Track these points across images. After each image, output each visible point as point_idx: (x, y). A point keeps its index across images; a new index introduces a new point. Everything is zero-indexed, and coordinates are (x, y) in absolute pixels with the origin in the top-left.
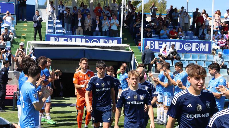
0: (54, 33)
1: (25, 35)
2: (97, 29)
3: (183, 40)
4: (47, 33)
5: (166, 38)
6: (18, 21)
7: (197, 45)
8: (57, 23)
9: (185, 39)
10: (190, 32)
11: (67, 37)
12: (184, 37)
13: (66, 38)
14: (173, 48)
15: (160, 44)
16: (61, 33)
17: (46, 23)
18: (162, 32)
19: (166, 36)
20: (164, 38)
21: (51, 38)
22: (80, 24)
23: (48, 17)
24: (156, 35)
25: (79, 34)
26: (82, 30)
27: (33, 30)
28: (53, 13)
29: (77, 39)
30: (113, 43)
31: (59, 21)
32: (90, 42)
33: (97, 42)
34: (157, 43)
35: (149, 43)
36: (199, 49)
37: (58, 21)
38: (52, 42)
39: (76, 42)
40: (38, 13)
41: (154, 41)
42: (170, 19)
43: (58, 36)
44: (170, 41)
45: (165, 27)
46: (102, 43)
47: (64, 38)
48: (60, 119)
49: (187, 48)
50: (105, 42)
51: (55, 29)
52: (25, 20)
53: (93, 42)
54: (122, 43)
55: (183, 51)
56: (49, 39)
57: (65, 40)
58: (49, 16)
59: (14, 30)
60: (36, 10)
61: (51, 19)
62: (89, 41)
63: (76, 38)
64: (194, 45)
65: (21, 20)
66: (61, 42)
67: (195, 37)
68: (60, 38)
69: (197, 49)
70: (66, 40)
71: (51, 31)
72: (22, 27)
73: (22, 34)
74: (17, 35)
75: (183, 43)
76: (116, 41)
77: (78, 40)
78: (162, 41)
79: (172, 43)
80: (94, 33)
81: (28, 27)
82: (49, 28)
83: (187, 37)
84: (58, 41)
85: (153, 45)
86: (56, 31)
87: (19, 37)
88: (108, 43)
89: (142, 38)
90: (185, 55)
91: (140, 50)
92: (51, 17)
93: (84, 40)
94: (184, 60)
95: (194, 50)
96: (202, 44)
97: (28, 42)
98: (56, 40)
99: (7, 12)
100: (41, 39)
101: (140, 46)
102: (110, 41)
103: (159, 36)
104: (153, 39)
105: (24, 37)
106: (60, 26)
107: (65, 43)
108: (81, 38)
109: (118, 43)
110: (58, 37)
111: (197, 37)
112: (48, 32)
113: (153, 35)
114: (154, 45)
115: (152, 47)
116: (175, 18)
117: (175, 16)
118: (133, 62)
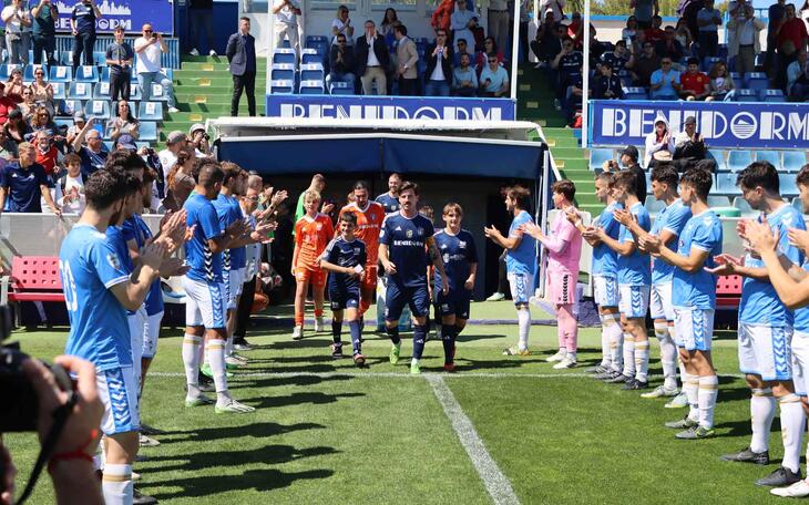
0: (296, 91)
1: (204, 101)
2: (438, 75)
3: (728, 102)
4: (268, 92)
5: (670, 98)
6: (185, 55)
7: (778, 119)
8: (307, 59)
9: (735, 98)
10: (758, 75)
11: (335, 102)
12: (732, 92)
13: (331, 107)
14: (690, 131)
15: (648, 117)
16: (318, 89)
17: (265, 60)
18: (656, 77)
19: (669, 92)
20: (663, 98)
21: (283, 106)
22: (373, 60)
23: (276, 40)
24: (637, 90)
26: (382, 80)
28: (293, 26)
29: (366, 107)
30: (495, 120)
31: (315, 53)
32: (411, 117)
33: (434, 117)
34: (636, 115)
35: (608, 115)
36: (784, 133)
37: (311, 51)
38: (287, 118)
39: (363, 116)
41: (627, 108)
42: (689, 31)
43: (303, 103)
44: (683, 108)
46: (450, 120)
47: (324, 107)
49: (742, 131)
50: (461, 116)
51: (298, 77)
52: (212, 52)
53: (419, 117)
54: (519, 118)
55: (729, 140)
56: (275, 112)
57: (327, 113)
58: (282, 35)
59: (170, 85)
61: (289, 47)
62: (407, 114)
63: (363, 103)
64: (767, 118)
65: (195, 52)
66: (316, 118)
67: (774, 92)
68: (311, 107)
69: (777, 132)
70: (332, 113)
71: (284, 85)
72: (195, 75)
73: (194, 99)
74: (180, 101)
75: (730, 112)
76: (496, 112)
77: (371, 110)
78: (656, 108)
79: (689, 114)
81: (214, 73)
82: (276, 74)
83: (743, 92)
84: (307, 115)
85: (622, 122)
86: (303, 84)
87: (183, 108)
88: (471, 118)
89: (586, 101)
90: (733, 155)
91: (580, 142)
92: (287, 38)
93: (388, 110)
94: (729, 171)
95: (765, 134)
96: (794, 116)
97: (208, 120)
98: (298, 112)
99: (146, 27)
101: (580, 126)
102: (478, 110)
103: (648, 89)
104: (624, 101)
105: (203, 108)
106: (317, 66)
107: (329, 122)
108: (381, 103)
109: (505, 117)
110: (306, 103)
111: (780, 92)
112: (274, 89)
113: (625, 90)
114: (627, 122)
115: (619, 128)
116: (709, 28)
117: (706, 23)
118: (545, 178)
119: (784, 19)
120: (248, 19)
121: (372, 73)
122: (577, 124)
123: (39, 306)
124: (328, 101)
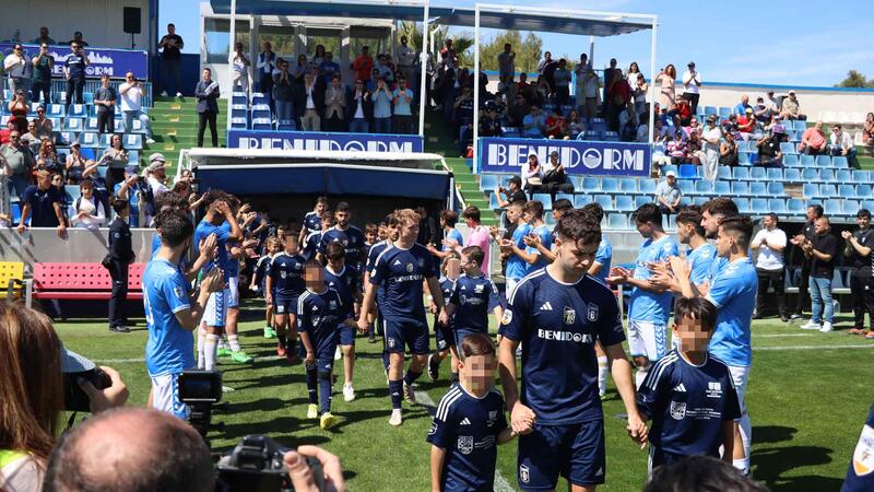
0: (249, 127)
1: (175, 134)
2: (359, 114)
3: (580, 140)
4: (229, 128)
5: (538, 136)
6: (156, 96)
7: (616, 153)
8: (256, 101)
9: (584, 138)
10: (599, 120)
11: (283, 136)
12: (583, 133)
13: (280, 140)
14: (554, 163)
15: (522, 151)
16: (266, 126)
17: (226, 101)
18: (527, 120)
19: (536, 131)
20: (532, 136)
21: (241, 139)
22: (310, 104)
23: (231, 85)
24: (512, 129)
25: (311, 128)
26: (317, 119)
27: (196, 119)
28: (244, 75)
29: (307, 141)
30: (401, 152)
32: (342, 149)
33: (361, 150)
34: (514, 149)
35: (493, 149)
36: (620, 164)
37: (260, 95)
38: (245, 149)
39: (304, 148)
40: (210, 74)
41: (507, 144)
42: (548, 86)
43: (258, 135)
44: (548, 145)
45: (534, 107)
46: (372, 152)
47: (274, 140)
48: (263, 349)
49: (591, 162)
50: (381, 149)
51: (250, 115)
52: (179, 94)
53: (348, 149)
54: (427, 150)
55: (581, 170)
56: (235, 144)
57: (276, 145)
58: (236, 82)
59: (147, 122)
60: (202, 66)
61: (241, 91)
62: (339, 146)
63: (305, 138)
64: (608, 153)
65: (164, 94)
66: (267, 149)
67: (612, 133)
68: (264, 140)
69: (615, 164)
70: (280, 145)
71: (240, 122)
72: (166, 112)
73: (167, 131)
74: (155, 134)
75: (582, 148)
76: (409, 145)
77: (311, 143)
78: (528, 144)
79: (552, 149)
80: (353, 125)
81: (181, 111)
82: (236, 113)
83: (589, 133)
84: (260, 147)
85: (503, 154)
86: (254, 121)
87: (158, 139)
88: (388, 150)
89: (476, 138)
90: (586, 181)
91: (472, 169)
92: (239, 84)
93: (325, 143)
94: (583, 193)
95: (608, 165)
96: (627, 152)
97: (182, 151)
98: (253, 144)
99: (129, 74)
100: (215, 145)
101: (472, 157)
102: (394, 145)
103: (520, 130)
104: (504, 139)
105: (173, 139)
106: (264, 107)
107: (277, 152)
108: (318, 138)
109: (414, 151)
110: (259, 137)
111: (616, 134)
112: (233, 125)
113: (503, 129)
114: (507, 154)
115: (501, 159)
116: (563, 84)
117: (560, 81)
118: (451, 199)
119: (615, 80)
120: (208, 69)
121: (309, 114)
122: (470, 154)
123: (56, 303)
124: (276, 136)
